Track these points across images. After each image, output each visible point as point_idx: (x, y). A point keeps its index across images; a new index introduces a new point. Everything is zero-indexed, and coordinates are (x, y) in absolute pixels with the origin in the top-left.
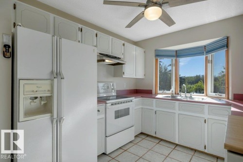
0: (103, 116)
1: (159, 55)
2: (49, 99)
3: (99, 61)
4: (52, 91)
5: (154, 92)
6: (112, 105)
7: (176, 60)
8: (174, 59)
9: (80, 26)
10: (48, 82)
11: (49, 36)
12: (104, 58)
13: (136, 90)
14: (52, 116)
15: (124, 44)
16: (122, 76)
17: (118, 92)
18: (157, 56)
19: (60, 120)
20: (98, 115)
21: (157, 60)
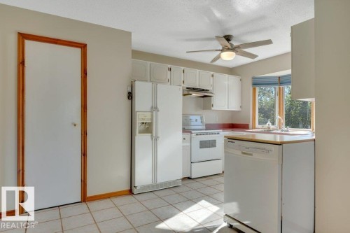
0: (188, 144)
1: (257, 83)
2: (150, 124)
3: (184, 95)
4: (152, 119)
5: (251, 126)
6: (197, 135)
7: (280, 88)
8: (277, 87)
9: (169, 66)
10: (150, 113)
11: (150, 84)
12: (190, 92)
13: (232, 124)
14: (152, 135)
15: (213, 76)
16: (211, 109)
17: (206, 125)
18: (255, 84)
19: (156, 138)
20: (183, 142)
21: (254, 89)
